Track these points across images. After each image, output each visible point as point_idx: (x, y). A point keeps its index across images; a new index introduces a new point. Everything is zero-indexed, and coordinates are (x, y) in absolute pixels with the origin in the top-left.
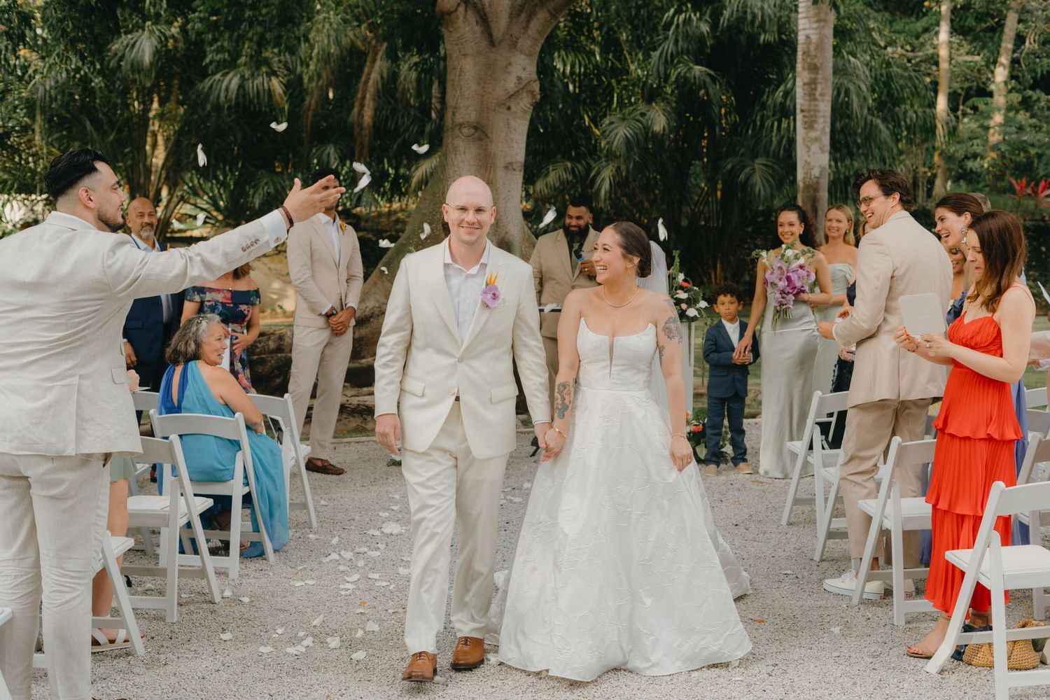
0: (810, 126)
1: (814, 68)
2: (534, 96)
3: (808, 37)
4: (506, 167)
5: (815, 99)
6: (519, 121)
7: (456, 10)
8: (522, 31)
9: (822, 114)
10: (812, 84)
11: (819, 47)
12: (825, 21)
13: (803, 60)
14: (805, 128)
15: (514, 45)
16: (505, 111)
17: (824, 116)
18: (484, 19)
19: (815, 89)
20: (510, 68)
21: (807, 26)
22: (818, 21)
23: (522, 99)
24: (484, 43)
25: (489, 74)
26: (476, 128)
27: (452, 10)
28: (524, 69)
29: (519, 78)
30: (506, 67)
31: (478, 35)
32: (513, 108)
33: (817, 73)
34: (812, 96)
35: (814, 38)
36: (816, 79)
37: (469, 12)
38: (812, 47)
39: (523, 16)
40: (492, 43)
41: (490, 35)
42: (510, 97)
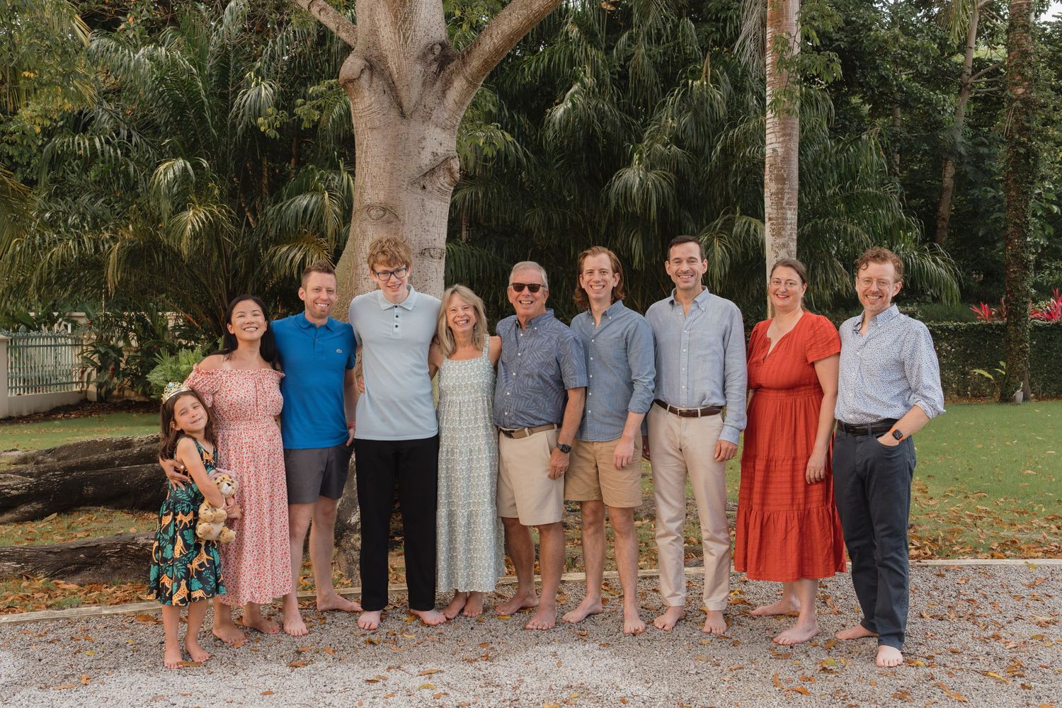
0: (778, 233)
1: (781, 180)
2: (451, 174)
3: (774, 150)
4: (422, 254)
5: (783, 208)
6: (435, 202)
7: (359, 77)
8: (437, 101)
9: (789, 221)
10: (779, 194)
11: (786, 159)
12: (790, 135)
13: (770, 171)
14: (773, 235)
15: (427, 118)
16: (419, 191)
17: (791, 224)
18: (392, 89)
19: (783, 199)
20: (424, 143)
21: (774, 140)
22: (784, 135)
23: (438, 178)
24: (394, 114)
25: (398, 149)
26: (384, 210)
27: (355, 77)
28: (441, 144)
29: (435, 154)
30: (420, 141)
31: (386, 105)
32: (429, 188)
33: (784, 184)
34: (779, 205)
35: (780, 151)
36: (783, 189)
37: (375, 79)
38: (779, 160)
39: (438, 84)
40: (403, 115)
41: (400, 105)
42: (425, 175)
